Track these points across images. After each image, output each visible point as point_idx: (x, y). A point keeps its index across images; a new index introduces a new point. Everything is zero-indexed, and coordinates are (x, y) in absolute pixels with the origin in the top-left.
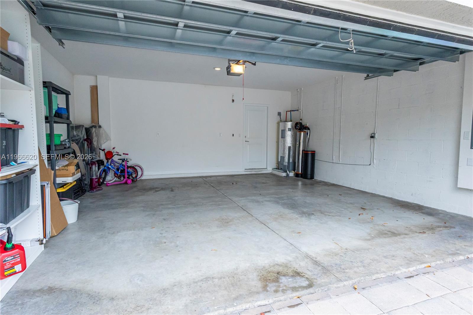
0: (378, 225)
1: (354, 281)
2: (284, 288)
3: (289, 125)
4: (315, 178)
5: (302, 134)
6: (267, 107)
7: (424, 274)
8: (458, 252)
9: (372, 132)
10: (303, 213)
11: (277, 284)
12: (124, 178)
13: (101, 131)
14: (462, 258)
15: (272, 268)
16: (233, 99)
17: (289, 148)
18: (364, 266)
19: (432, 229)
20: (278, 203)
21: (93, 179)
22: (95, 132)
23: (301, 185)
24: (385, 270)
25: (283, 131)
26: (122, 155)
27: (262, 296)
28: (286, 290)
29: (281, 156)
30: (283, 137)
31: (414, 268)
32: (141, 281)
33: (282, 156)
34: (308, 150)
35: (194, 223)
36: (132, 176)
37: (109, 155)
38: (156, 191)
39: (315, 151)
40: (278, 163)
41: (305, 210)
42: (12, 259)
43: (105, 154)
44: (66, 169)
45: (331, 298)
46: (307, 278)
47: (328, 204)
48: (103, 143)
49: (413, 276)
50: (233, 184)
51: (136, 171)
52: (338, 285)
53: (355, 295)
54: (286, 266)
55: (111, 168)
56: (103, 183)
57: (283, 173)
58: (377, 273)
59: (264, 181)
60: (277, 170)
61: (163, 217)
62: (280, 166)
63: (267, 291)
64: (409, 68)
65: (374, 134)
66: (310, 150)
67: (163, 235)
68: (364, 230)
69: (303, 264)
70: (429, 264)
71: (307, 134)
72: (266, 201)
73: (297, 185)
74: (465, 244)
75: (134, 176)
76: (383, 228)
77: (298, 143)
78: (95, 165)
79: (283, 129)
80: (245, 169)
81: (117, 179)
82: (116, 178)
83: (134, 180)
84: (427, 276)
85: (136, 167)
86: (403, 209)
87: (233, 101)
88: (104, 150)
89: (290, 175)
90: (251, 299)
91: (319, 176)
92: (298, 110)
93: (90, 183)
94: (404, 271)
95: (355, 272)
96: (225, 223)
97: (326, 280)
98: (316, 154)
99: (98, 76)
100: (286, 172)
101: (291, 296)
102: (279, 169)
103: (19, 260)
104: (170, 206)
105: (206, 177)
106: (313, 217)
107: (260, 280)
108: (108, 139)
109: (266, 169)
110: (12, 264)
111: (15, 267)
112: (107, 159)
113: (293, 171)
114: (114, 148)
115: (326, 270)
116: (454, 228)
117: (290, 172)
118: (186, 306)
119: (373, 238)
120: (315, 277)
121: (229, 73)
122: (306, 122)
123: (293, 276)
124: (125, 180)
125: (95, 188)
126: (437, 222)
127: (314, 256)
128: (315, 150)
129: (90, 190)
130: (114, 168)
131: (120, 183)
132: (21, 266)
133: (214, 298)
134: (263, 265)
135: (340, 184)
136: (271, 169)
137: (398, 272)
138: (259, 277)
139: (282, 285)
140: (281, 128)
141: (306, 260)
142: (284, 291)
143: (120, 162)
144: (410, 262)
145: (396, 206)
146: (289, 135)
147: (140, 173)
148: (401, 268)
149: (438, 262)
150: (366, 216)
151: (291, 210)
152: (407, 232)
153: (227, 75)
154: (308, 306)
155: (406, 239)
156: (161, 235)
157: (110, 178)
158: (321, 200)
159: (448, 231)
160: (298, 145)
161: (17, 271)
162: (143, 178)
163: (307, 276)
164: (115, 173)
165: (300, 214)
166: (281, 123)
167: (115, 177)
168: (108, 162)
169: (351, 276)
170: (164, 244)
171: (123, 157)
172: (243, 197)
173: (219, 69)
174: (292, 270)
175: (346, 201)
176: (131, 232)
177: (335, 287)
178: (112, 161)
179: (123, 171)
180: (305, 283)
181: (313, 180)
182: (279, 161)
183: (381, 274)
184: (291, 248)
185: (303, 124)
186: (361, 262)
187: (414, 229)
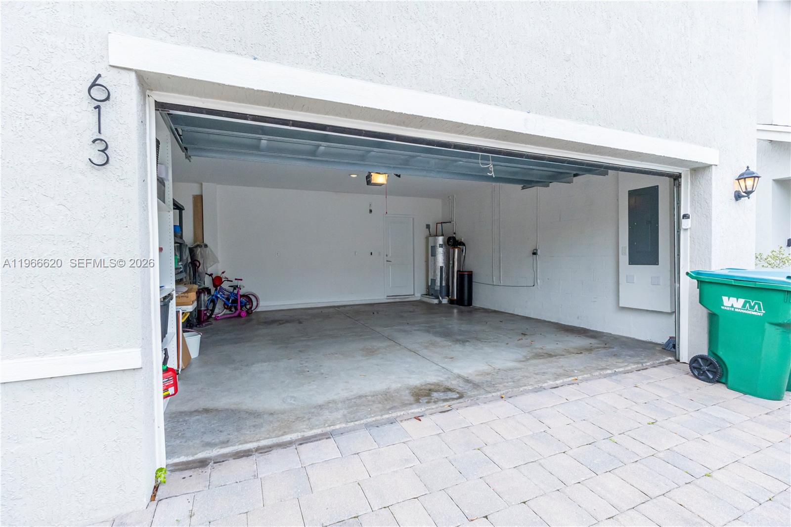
0: (536, 348)
1: (502, 392)
2: (436, 400)
3: (440, 240)
4: (473, 304)
5: (456, 250)
6: (413, 219)
7: (568, 384)
8: (608, 367)
9: (534, 248)
10: (457, 341)
11: (429, 398)
12: (236, 309)
13: (207, 252)
14: (609, 372)
15: (424, 387)
16: (371, 209)
17: (441, 268)
18: (514, 382)
19: (590, 350)
20: (429, 332)
21: (201, 310)
22: (201, 253)
23: (457, 312)
24: (532, 383)
25: (434, 249)
26: (234, 280)
27: (415, 406)
28: (437, 401)
29: (431, 279)
30: (434, 254)
31: (561, 381)
32: (294, 401)
33: (433, 278)
34: (464, 270)
35: (337, 354)
36: (246, 307)
37: (217, 281)
38: (280, 324)
39: (472, 272)
40: (428, 287)
41: (459, 338)
42: (167, 381)
43: (213, 280)
44: (186, 296)
45: (479, 405)
46: (458, 392)
47: (486, 331)
48: (210, 266)
49: (558, 387)
50: (374, 313)
51: (250, 301)
52: (487, 396)
53: (502, 402)
54: (439, 385)
55: (221, 297)
56: (210, 317)
57: (434, 300)
58: (525, 386)
59: (411, 310)
60: (427, 296)
61: (298, 350)
62: (430, 291)
63: (420, 402)
64: (563, 180)
65: (537, 250)
66: (467, 270)
67: (304, 365)
68: (521, 353)
69: (454, 382)
70: (576, 378)
71: (463, 251)
72: (415, 330)
73: (453, 313)
74: (617, 361)
75: (248, 307)
76: (540, 351)
77: (451, 262)
78: (204, 293)
79: (433, 245)
80: (387, 296)
81: (228, 312)
82: (225, 310)
83: (249, 312)
84: (571, 386)
85: (251, 296)
86: (566, 333)
87: (371, 211)
88: (211, 275)
89: (443, 302)
90: (404, 408)
91: (477, 302)
92: (450, 222)
93: (198, 316)
94: (551, 383)
95: (505, 386)
96: (370, 353)
97: (476, 393)
98: (473, 275)
99: (203, 183)
100: (438, 298)
101: (442, 405)
102: (429, 295)
103: (172, 382)
104: (302, 339)
105: (339, 307)
106: (467, 344)
107: (412, 395)
108: (216, 261)
109: (414, 295)
110: (167, 386)
111: (169, 389)
112: (215, 286)
113: (446, 297)
114: (223, 273)
115: (476, 386)
116: (613, 348)
117: (442, 298)
118: (344, 416)
119: (528, 360)
120: (465, 391)
121: (369, 182)
122: (460, 237)
123: (444, 392)
124: (238, 312)
125: (204, 322)
126: (599, 344)
127: (465, 376)
128: (472, 270)
129: (197, 325)
130: (223, 297)
131: (230, 316)
132: (173, 390)
133: (369, 409)
134: (415, 385)
135: (503, 310)
136: (420, 296)
137: (545, 385)
138: (412, 394)
139: (433, 398)
140: (431, 244)
141: (458, 380)
142: (435, 402)
143: (231, 289)
144: (557, 376)
145: (560, 331)
146: (440, 252)
147: (255, 304)
148: (548, 381)
149: (585, 376)
150: (526, 341)
151: (443, 338)
152: (564, 353)
153: (367, 184)
154: (458, 411)
155: (561, 359)
156: (301, 365)
157: (219, 310)
158: (478, 328)
159: (605, 351)
160: (452, 265)
161: (171, 394)
162: (259, 310)
163: (457, 391)
164: (225, 304)
165: (453, 341)
166: (430, 238)
167: (225, 308)
168: (216, 290)
169: (500, 389)
170: (308, 373)
171: (235, 283)
172: (388, 327)
173: (356, 176)
174: (443, 387)
175: (506, 328)
176: (266, 364)
177: (484, 398)
178: (221, 288)
179: (235, 301)
180: (456, 396)
181: (471, 307)
182: (430, 284)
183: (529, 387)
184: (443, 371)
185: (457, 239)
186: (511, 378)
187: (572, 350)
